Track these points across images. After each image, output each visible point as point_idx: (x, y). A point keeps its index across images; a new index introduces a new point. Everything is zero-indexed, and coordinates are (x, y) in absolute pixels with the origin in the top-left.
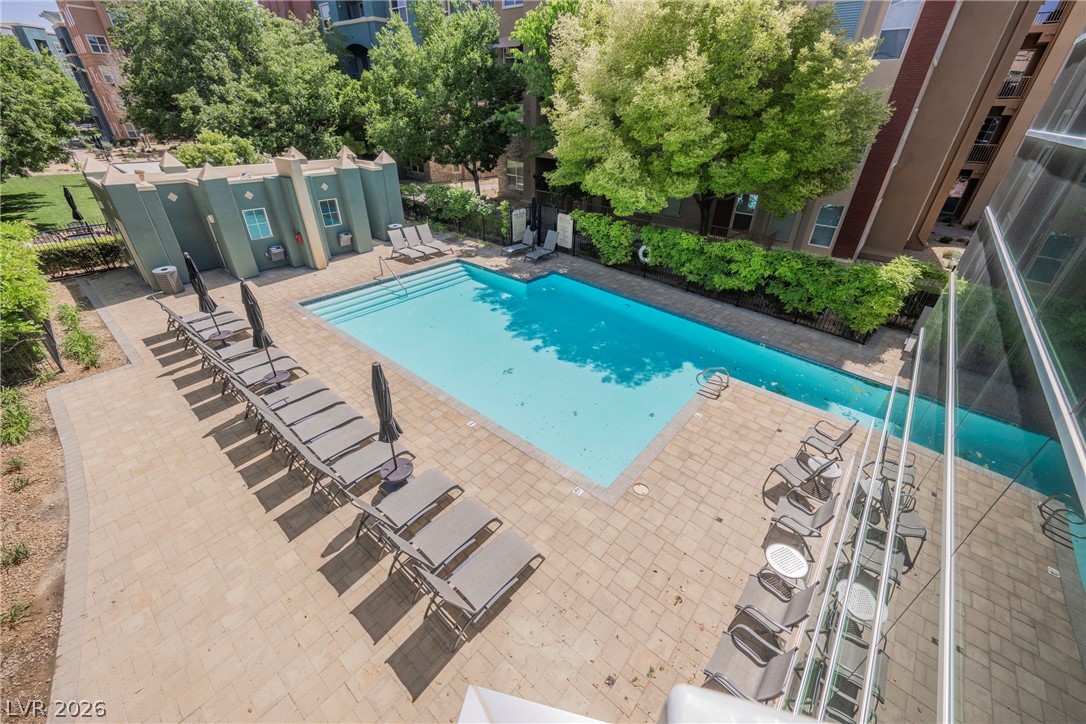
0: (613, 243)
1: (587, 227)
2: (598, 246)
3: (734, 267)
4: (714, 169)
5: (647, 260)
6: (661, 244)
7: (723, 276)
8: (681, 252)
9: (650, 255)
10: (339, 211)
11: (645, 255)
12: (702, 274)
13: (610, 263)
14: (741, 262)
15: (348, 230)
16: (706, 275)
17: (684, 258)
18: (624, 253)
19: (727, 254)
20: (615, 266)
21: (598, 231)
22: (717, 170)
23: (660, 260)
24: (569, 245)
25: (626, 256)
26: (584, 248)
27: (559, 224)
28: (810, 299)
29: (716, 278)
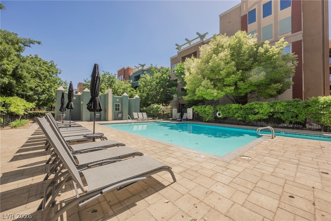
0: (207, 113)
1: (197, 110)
2: (202, 116)
3: (256, 111)
4: (239, 83)
5: (220, 116)
6: (225, 109)
7: (253, 115)
8: (233, 110)
9: (221, 114)
10: (120, 107)
11: (219, 114)
12: (244, 116)
13: (207, 120)
14: (259, 108)
15: (122, 113)
16: (245, 117)
17: (235, 111)
18: (211, 116)
19: (252, 107)
20: (208, 122)
21: (201, 110)
22: (240, 84)
23: (225, 115)
24: (191, 118)
25: (212, 117)
26: (197, 118)
27: (188, 112)
28: (297, 116)
29: (250, 116)
